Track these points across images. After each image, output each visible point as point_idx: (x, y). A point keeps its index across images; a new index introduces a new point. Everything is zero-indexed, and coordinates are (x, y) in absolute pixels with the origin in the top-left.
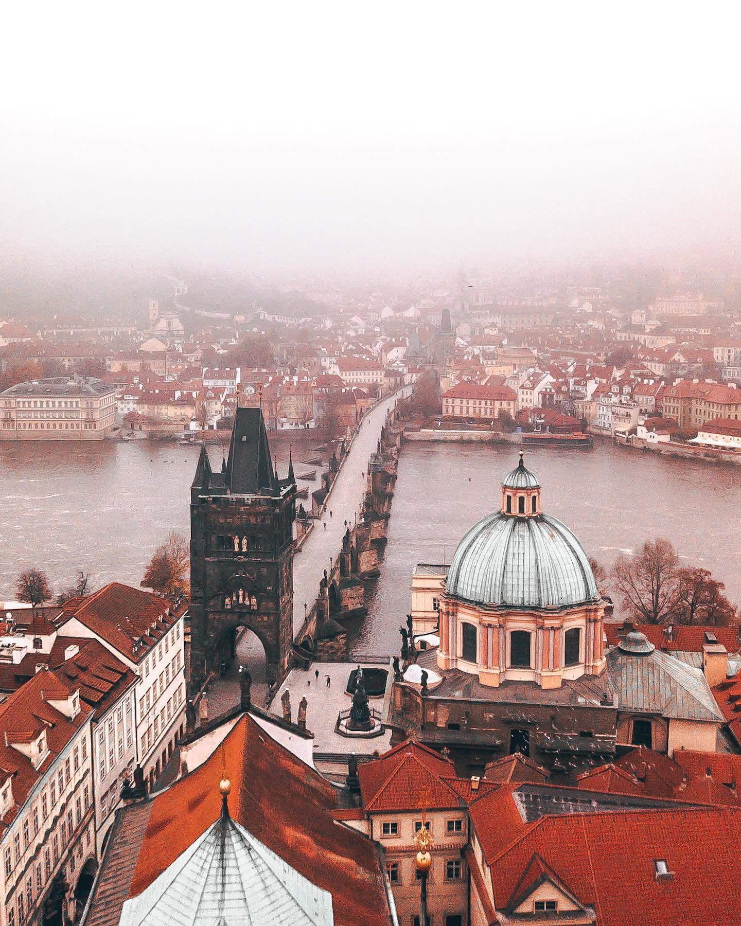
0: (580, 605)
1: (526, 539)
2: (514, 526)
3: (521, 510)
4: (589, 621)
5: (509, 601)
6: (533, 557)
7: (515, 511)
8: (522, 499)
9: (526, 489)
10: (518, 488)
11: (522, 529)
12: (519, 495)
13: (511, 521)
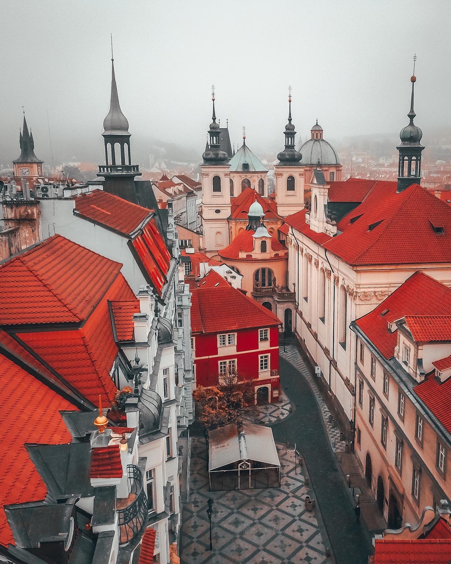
0: (334, 165)
1: (318, 145)
2: (314, 142)
3: (317, 138)
4: (337, 170)
5: (313, 163)
6: (320, 150)
7: (315, 137)
8: (317, 134)
9: (318, 130)
10: (316, 130)
11: (317, 143)
12: (316, 132)
13: (313, 141)
